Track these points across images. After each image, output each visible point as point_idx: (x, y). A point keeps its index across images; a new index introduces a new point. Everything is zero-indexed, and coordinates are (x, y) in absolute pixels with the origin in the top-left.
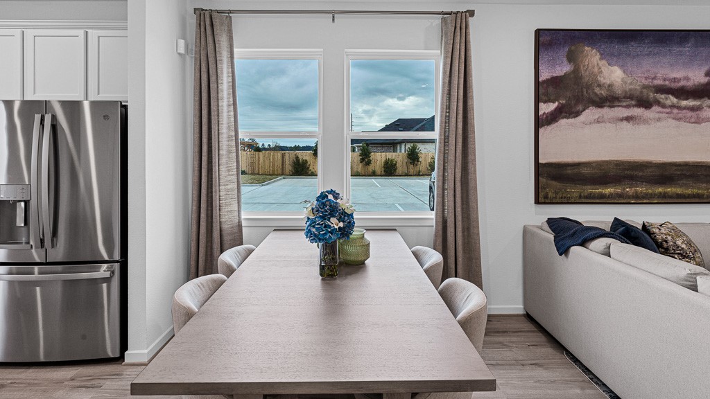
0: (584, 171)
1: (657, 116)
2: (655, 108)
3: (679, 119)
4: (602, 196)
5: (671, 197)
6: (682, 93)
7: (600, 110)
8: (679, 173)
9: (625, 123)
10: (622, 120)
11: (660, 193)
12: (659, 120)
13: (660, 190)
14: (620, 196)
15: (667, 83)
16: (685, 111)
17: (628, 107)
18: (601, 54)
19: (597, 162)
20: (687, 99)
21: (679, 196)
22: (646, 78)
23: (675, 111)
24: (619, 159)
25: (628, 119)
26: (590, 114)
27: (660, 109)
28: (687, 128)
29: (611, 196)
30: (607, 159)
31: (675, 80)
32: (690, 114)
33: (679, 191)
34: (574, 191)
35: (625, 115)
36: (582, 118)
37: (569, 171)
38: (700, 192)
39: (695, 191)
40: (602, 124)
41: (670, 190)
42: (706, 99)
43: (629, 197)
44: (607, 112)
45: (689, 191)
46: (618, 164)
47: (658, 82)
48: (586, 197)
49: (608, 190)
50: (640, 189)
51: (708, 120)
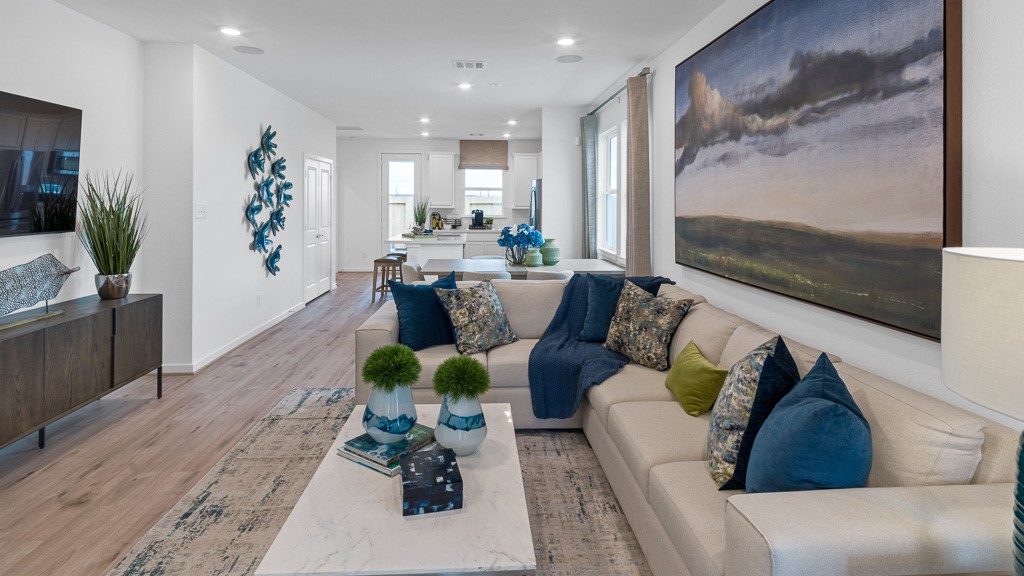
0: (697, 228)
1: (745, 150)
2: (744, 138)
3: (764, 151)
4: (707, 263)
5: (756, 278)
6: (767, 107)
7: (706, 150)
8: (764, 239)
9: (721, 164)
10: (719, 160)
11: (748, 268)
12: (747, 155)
13: (747, 263)
14: (719, 265)
15: (753, 96)
16: (770, 137)
17: (723, 141)
18: (707, 77)
19: (704, 217)
20: (771, 116)
21: (763, 278)
22: (737, 96)
23: (761, 138)
24: (718, 215)
25: (724, 158)
26: (701, 156)
27: (748, 139)
28: (773, 164)
29: (712, 264)
30: (710, 214)
31: (762, 87)
32: (774, 140)
33: (764, 269)
34: (692, 252)
35: (722, 154)
36: (696, 162)
37: (690, 228)
38: (786, 276)
39: (780, 273)
40: (707, 169)
41: (756, 265)
42: (792, 110)
43: (724, 268)
44: (710, 152)
45: (775, 272)
46: (718, 221)
47: (746, 98)
48: (698, 262)
49: (711, 256)
50: (732, 259)
51: (794, 147)
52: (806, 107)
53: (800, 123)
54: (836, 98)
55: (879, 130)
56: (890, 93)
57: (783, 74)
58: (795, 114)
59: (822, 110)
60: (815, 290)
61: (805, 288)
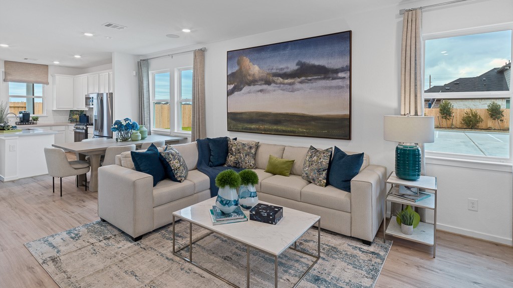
0: (244, 116)
1: (274, 89)
2: (273, 85)
3: (284, 90)
4: (251, 129)
5: (280, 131)
6: (285, 76)
7: (249, 87)
8: (284, 119)
9: (260, 93)
10: (258, 91)
11: (275, 129)
12: (274, 91)
13: (275, 127)
14: (258, 129)
15: (278, 71)
16: (286, 85)
17: (261, 85)
18: (250, 60)
19: (248, 112)
20: (287, 79)
21: (284, 131)
22: (269, 69)
23: (282, 86)
24: (258, 111)
25: (261, 91)
26: (246, 89)
27: (275, 85)
28: (288, 94)
29: (254, 129)
30: (252, 111)
31: (282, 69)
32: (289, 87)
33: (284, 128)
34: (240, 126)
35: (260, 89)
36: (243, 91)
37: (238, 116)
38: (294, 129)
39: (292, 129)
40: (250, 94)
41: (280, 128)
42: (297, 78)
43: (261, 130)
44: (252, 88)
45: (289, 129)
46: (257, 113)
47: (274, 71)
48: (245, 129)
49: (253, 126)
50: (267, 126)
51: (298, 90)
52: (303, 78)
53: (301, 82)
54: (315, 77)
55: (331, 88)
56: (334, 79)
57: (292, 66)
58: (299, 80)
59: (310, 80)
60: (307, 132)
61: (303, 132)
